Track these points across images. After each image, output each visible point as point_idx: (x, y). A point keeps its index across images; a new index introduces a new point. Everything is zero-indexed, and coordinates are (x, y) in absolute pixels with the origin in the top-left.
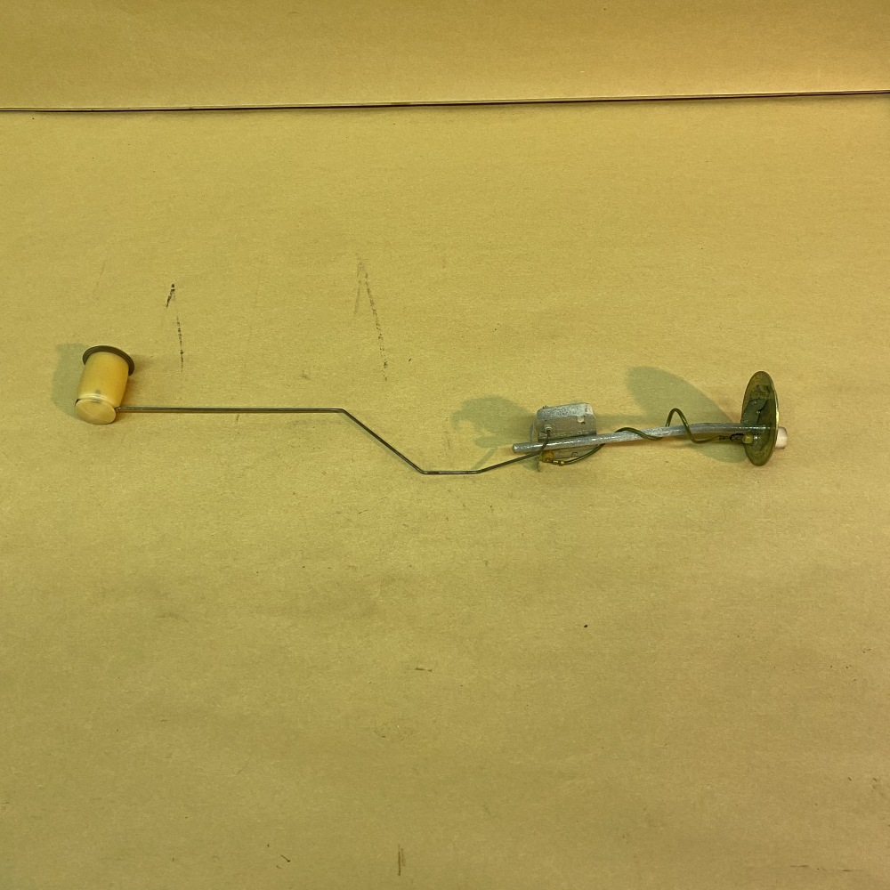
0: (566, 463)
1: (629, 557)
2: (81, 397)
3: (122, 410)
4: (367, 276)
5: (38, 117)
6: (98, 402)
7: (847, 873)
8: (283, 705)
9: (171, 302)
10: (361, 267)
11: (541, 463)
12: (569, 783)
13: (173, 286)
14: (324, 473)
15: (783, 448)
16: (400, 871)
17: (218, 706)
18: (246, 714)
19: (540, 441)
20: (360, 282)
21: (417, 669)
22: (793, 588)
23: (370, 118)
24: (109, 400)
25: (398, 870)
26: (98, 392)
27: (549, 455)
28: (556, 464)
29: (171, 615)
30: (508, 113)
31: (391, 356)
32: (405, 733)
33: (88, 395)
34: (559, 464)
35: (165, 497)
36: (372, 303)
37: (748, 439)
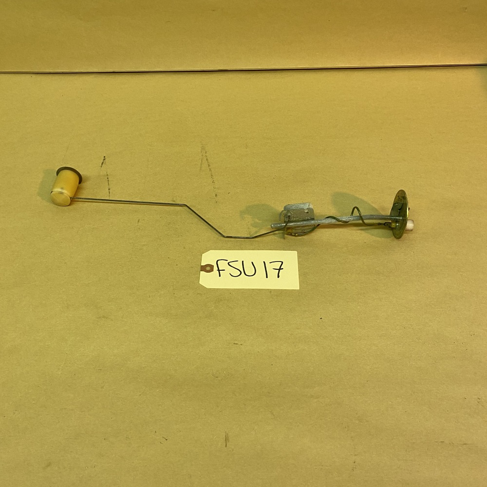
0: (298, 236)
1: (346, 289)
2: (54, 190)
3: (73, 200)
4: (206, 153)
5: (34, 76)
6: (62, 193)
7: (465, 445)
8: (164, 361)
9: (103, 165)
10: (203, 148)
11: (286, 235)
12: (316, 400)
13: (104, 157)
14: (185, 248)
15: (412, 230)
16: (226, 445)
17: (129, 362)
18: (144, 366)
19: (285, 222)
20: (202, 155)
21: (234, 344)
22: (433, 304)
23: (207, 77)
24: (67, 193)
25: (225, 444)
26: (62, 188)
27: (290, 231)
28: (293, 236)
29: (104, 317)
30: (278, 75)
31: (219, 191)
32: (228, 375)
33: (57, 190)
34: (295, 236)
35: (100, 259)
36: (209, 166)
37: (393, 225)
